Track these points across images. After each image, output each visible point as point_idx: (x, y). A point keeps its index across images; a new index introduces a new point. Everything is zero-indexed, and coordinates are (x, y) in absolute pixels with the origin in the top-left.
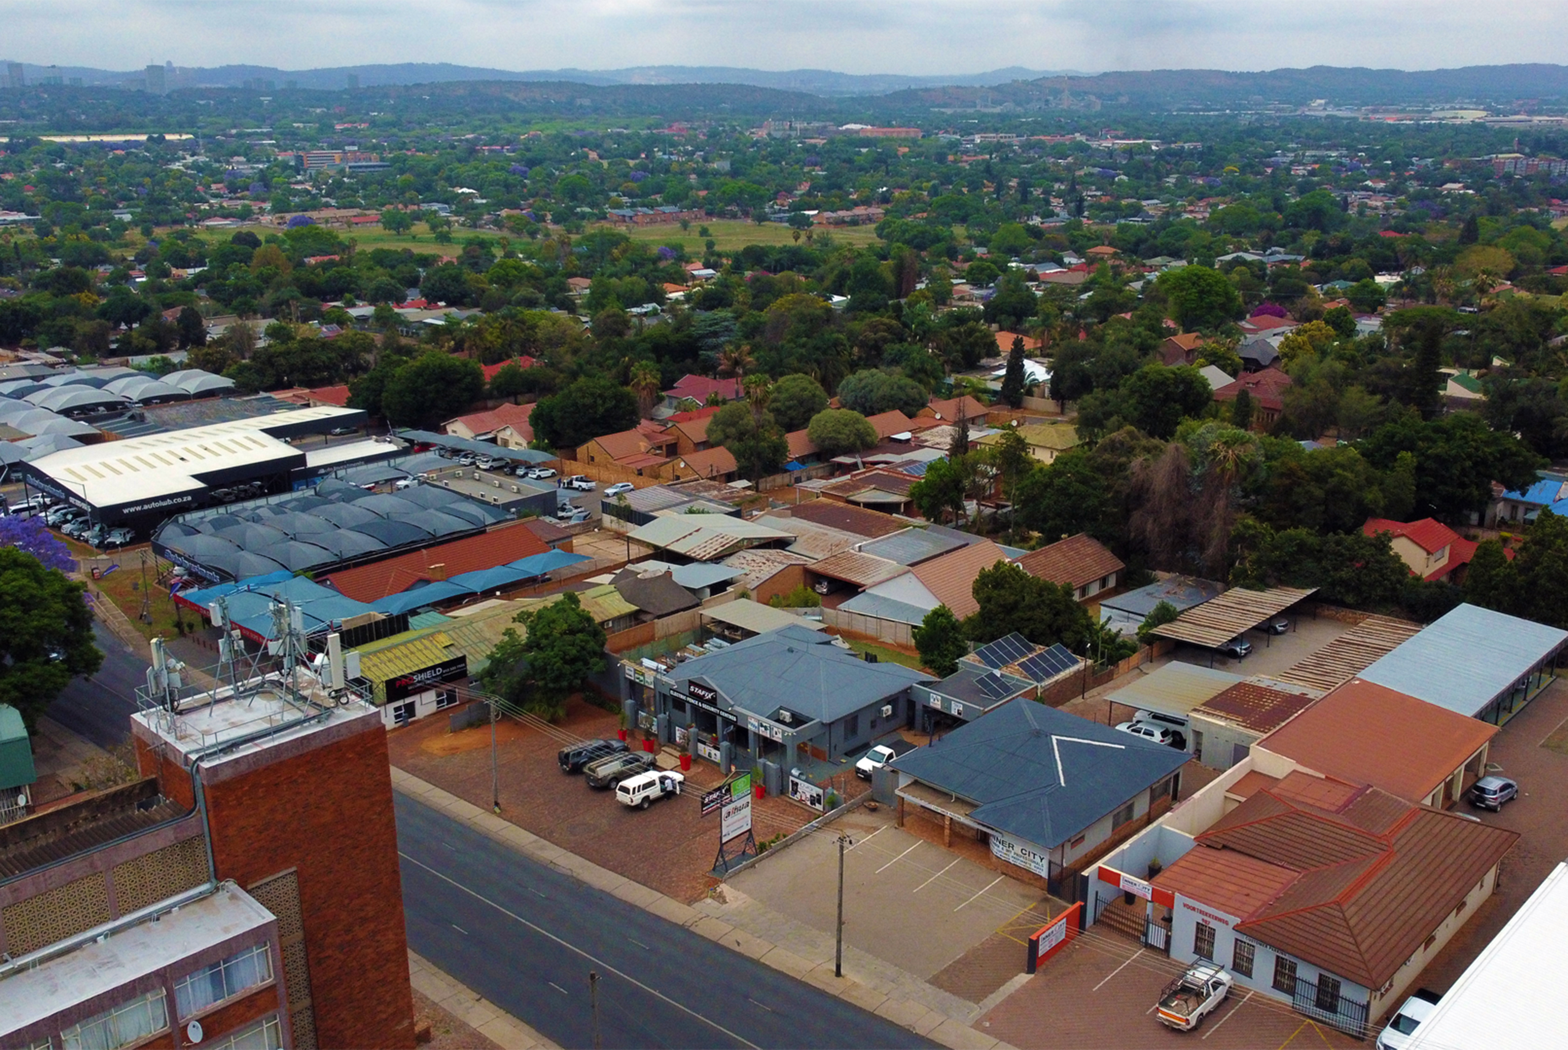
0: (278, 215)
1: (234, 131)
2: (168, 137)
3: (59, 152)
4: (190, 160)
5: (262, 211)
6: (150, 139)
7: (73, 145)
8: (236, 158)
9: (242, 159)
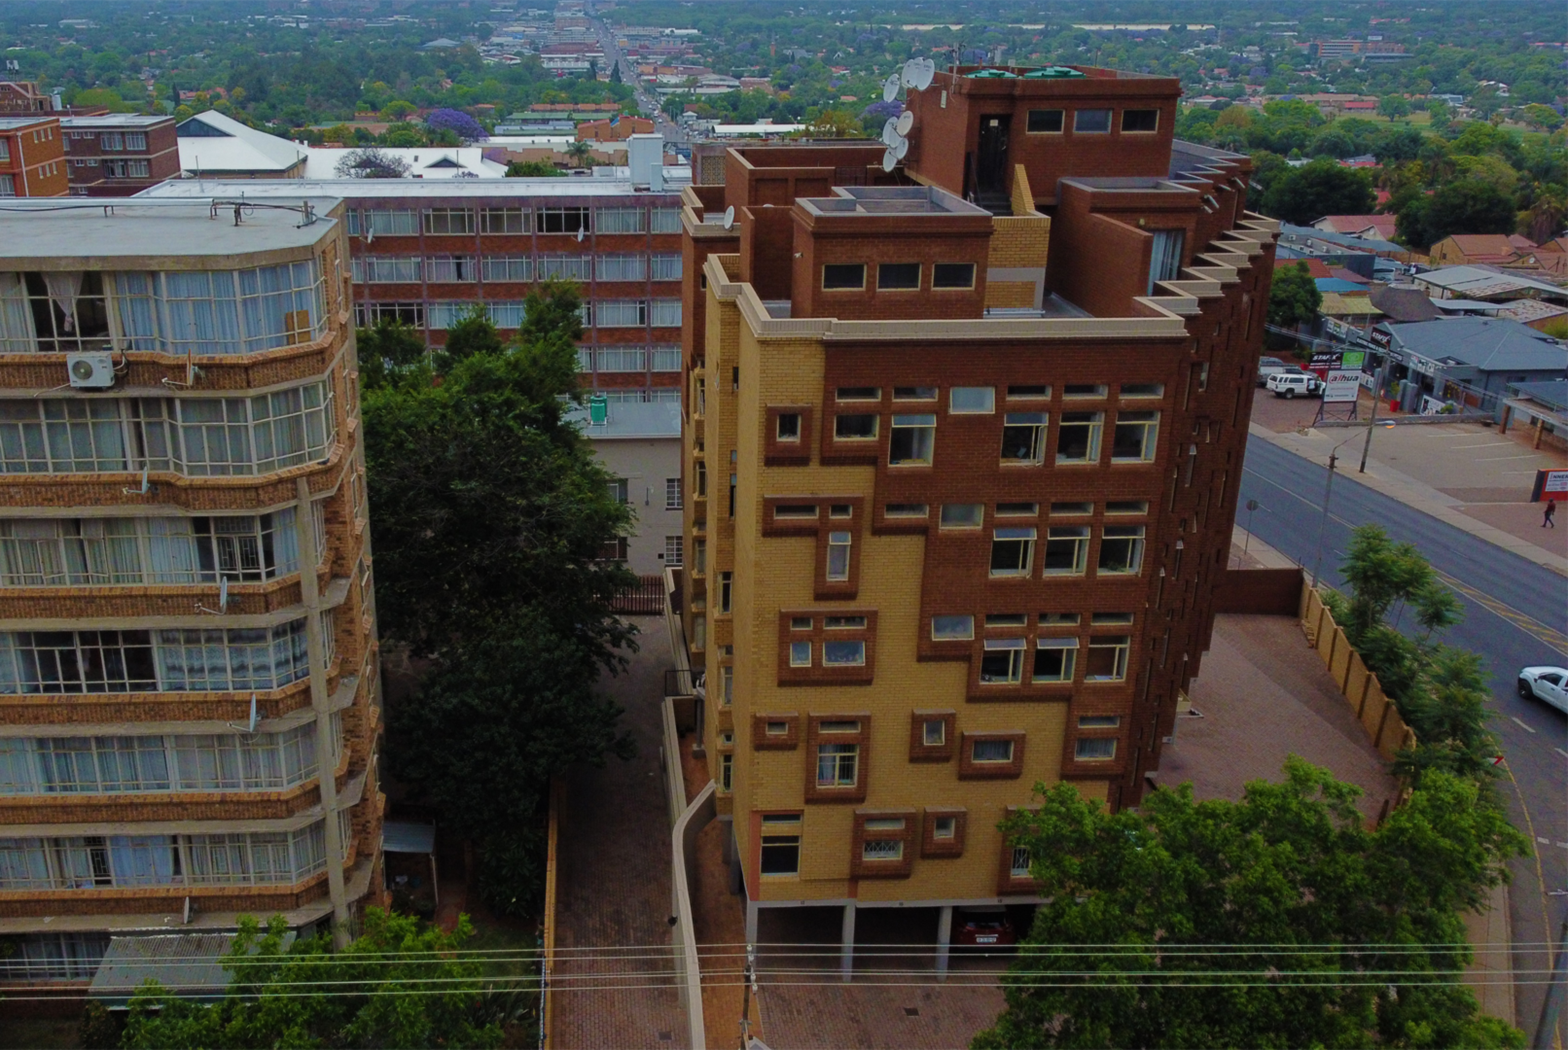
0: (1268, 96)
1: (1258, 24)
2: (1190, 27)
3: (1084, 38)
4: (1203, 47)
5: (1255, 93)
6: (1172, 29)
7: (1098, 33)
8: (1249, 48)
9: (1257, 48)
